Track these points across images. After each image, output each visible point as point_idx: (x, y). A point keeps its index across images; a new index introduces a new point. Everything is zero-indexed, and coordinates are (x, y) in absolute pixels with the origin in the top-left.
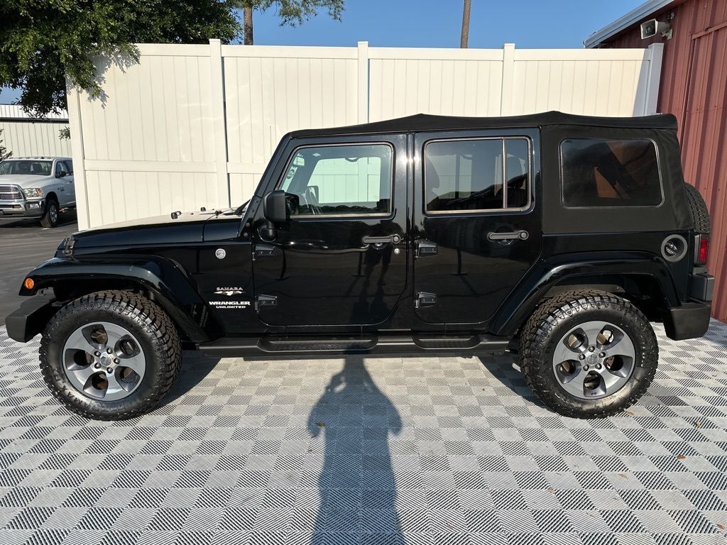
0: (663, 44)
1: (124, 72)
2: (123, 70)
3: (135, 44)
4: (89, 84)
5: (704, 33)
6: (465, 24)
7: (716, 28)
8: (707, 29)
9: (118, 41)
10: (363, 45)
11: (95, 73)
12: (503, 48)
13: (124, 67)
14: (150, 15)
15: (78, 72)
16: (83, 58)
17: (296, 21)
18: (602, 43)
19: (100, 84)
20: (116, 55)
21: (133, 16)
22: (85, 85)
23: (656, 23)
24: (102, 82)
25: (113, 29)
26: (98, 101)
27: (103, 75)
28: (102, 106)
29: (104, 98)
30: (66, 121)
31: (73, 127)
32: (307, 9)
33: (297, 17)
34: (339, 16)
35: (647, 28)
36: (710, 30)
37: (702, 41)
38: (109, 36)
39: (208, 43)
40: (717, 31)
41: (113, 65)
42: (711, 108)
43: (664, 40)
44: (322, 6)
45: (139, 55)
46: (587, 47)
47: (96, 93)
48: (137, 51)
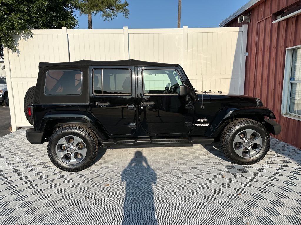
0: (247, 25)
1: (26, 41)
2: (26, 40)
3: (31, 30)
4: (12, 46)
5: (261, 20)
6: (179, 18)
7: (265, 18)
8: (262, 19)
9: (23, 29)
10: (126, 28)
11: (14, 42)
12: (183, 28)
13: (26, 39)
14: (37, 17)
15: (6, 41)
16: (9, 36)
17: (110, 18)
18: (226, 25)
19: (17, 46)
20: (23, 34)
21: (29, 18)
22: (10, 47)
23: (244, 16)
24: (18, 46)
25: (20, 24)
26: (16, 53)
27: (18, 42)
28: (18, 55)
29: (18, 52)
30: (3, 62)
31: (6, 64)
32: (114, 14)
33: (110, 17)
34: (127, 17)
35: (240, 18)
36: (263, 19)
37: (261, 23)
38: (19, 26)
39: (61, 29)
40: (266, 19)
41: (22, 38)
42: (265, 50)
43: (248, 23)
44: (120, 12)
45: (33, 34)
46: (220, 27)
47: (15, 50)
48: (31, 33)
